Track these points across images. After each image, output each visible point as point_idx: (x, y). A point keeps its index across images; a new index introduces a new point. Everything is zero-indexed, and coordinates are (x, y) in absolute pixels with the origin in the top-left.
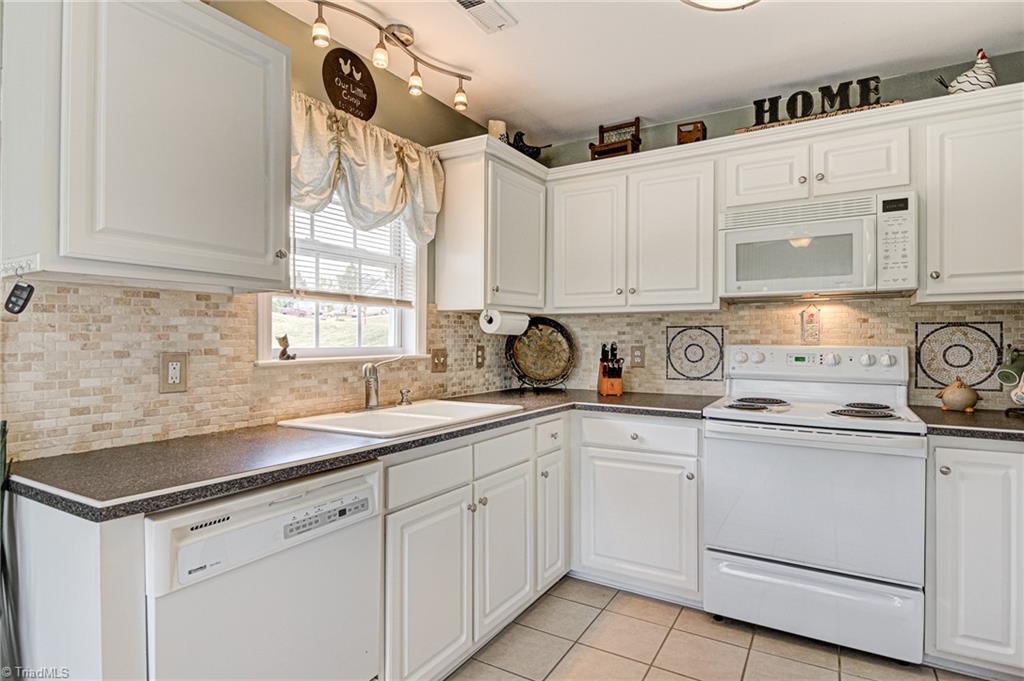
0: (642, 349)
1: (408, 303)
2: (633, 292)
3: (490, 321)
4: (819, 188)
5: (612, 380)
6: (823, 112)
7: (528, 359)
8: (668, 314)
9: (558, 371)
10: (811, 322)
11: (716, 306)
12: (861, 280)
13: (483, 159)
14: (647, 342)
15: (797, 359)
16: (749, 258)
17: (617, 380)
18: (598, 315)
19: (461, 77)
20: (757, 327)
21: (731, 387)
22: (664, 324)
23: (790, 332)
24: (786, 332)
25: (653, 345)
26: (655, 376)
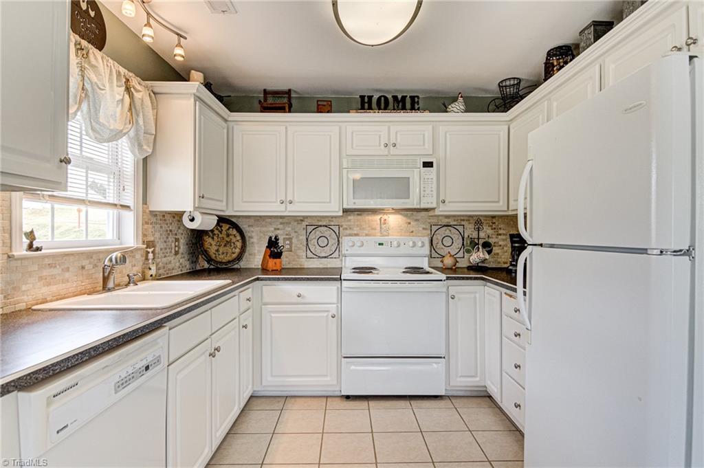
0: (290, 239)
2: (291, 202)
3: (192, 220)
4: (393, 151)
5: (275, 260)
6: (394, 109)
7: (211, 245)
8: (306, 217)
9: (234, 256)
10: (385, 224)
11: (341, 213)
12: (413, 203)
13: (192, 100)
14: (293, 235)
15: (380, 244)
17: (278, 260)
18: (260, 217)
19: (181, 36)
20: (358, 226)
21: (345, 261)
22: (304, 224)
23: (375, 229)
24: (372, 229)
25: (297, 237)
26: (299, 257)
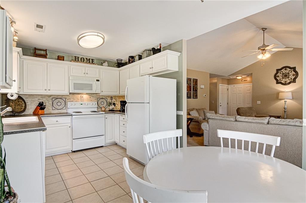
2: (49, 90)
3: (12, 96)
4: (87, 75)
5: (42, 111)
6: (86, 63)
8: (52, 95)
9: (22, 110)
10: (82, 98)
11: (69, 94)
12: (93, 91)
15: (81, 104)
16: (76, 86)
17: (43, 110)
20: (72, 98)
21: (69, 110)
22: (51, 97)
23: (79, 99)
24: (78, 99)
25: (48, 102)
26: (49, 109)
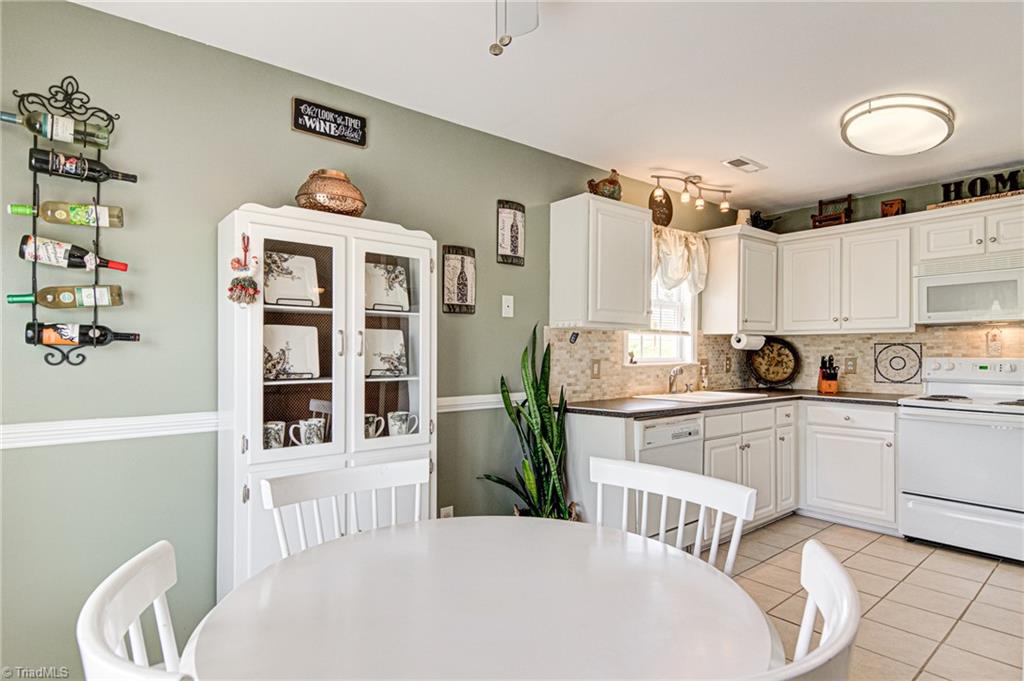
0: (854, 360)
1: (686, 333)
2: (846, 319)
3: (739, 341)
4: (992, 247)
5: (829, 382)
6: (997, 192)
7: (762, 365)
8: (875, 335)
9: (786, 376)
10: (994, 340)
11: (913, 330)
13: (737, 239)
14: (858, 355)
15: (981, 368)
16: (937, 296)
17: (834, 382)
18: (818, 335)
19: (725, 192)
20: (950, 344)
21: (927, 387)
22: (872, 342)
23: (977, 348)
24: (974, 348)
25: (863, 358)
26: (864, 380)
